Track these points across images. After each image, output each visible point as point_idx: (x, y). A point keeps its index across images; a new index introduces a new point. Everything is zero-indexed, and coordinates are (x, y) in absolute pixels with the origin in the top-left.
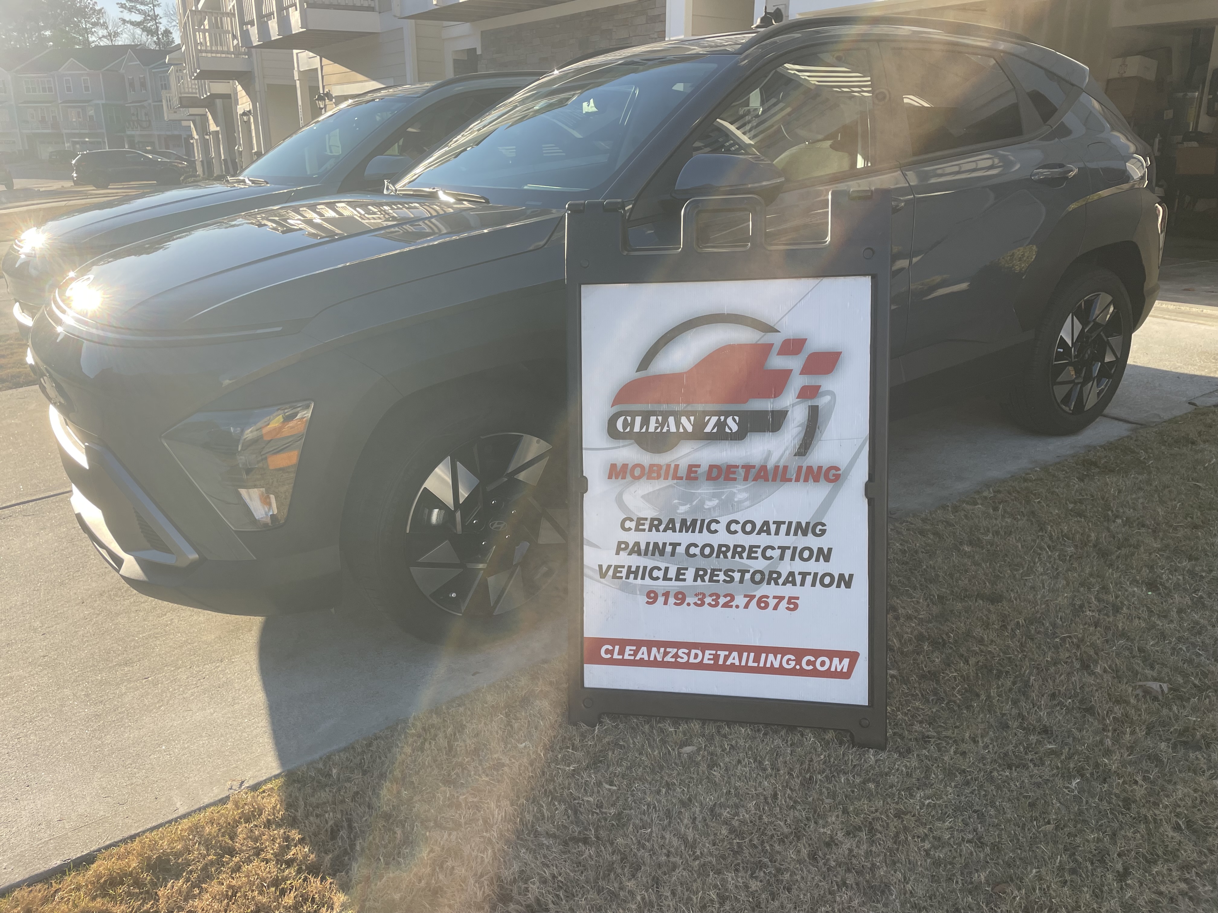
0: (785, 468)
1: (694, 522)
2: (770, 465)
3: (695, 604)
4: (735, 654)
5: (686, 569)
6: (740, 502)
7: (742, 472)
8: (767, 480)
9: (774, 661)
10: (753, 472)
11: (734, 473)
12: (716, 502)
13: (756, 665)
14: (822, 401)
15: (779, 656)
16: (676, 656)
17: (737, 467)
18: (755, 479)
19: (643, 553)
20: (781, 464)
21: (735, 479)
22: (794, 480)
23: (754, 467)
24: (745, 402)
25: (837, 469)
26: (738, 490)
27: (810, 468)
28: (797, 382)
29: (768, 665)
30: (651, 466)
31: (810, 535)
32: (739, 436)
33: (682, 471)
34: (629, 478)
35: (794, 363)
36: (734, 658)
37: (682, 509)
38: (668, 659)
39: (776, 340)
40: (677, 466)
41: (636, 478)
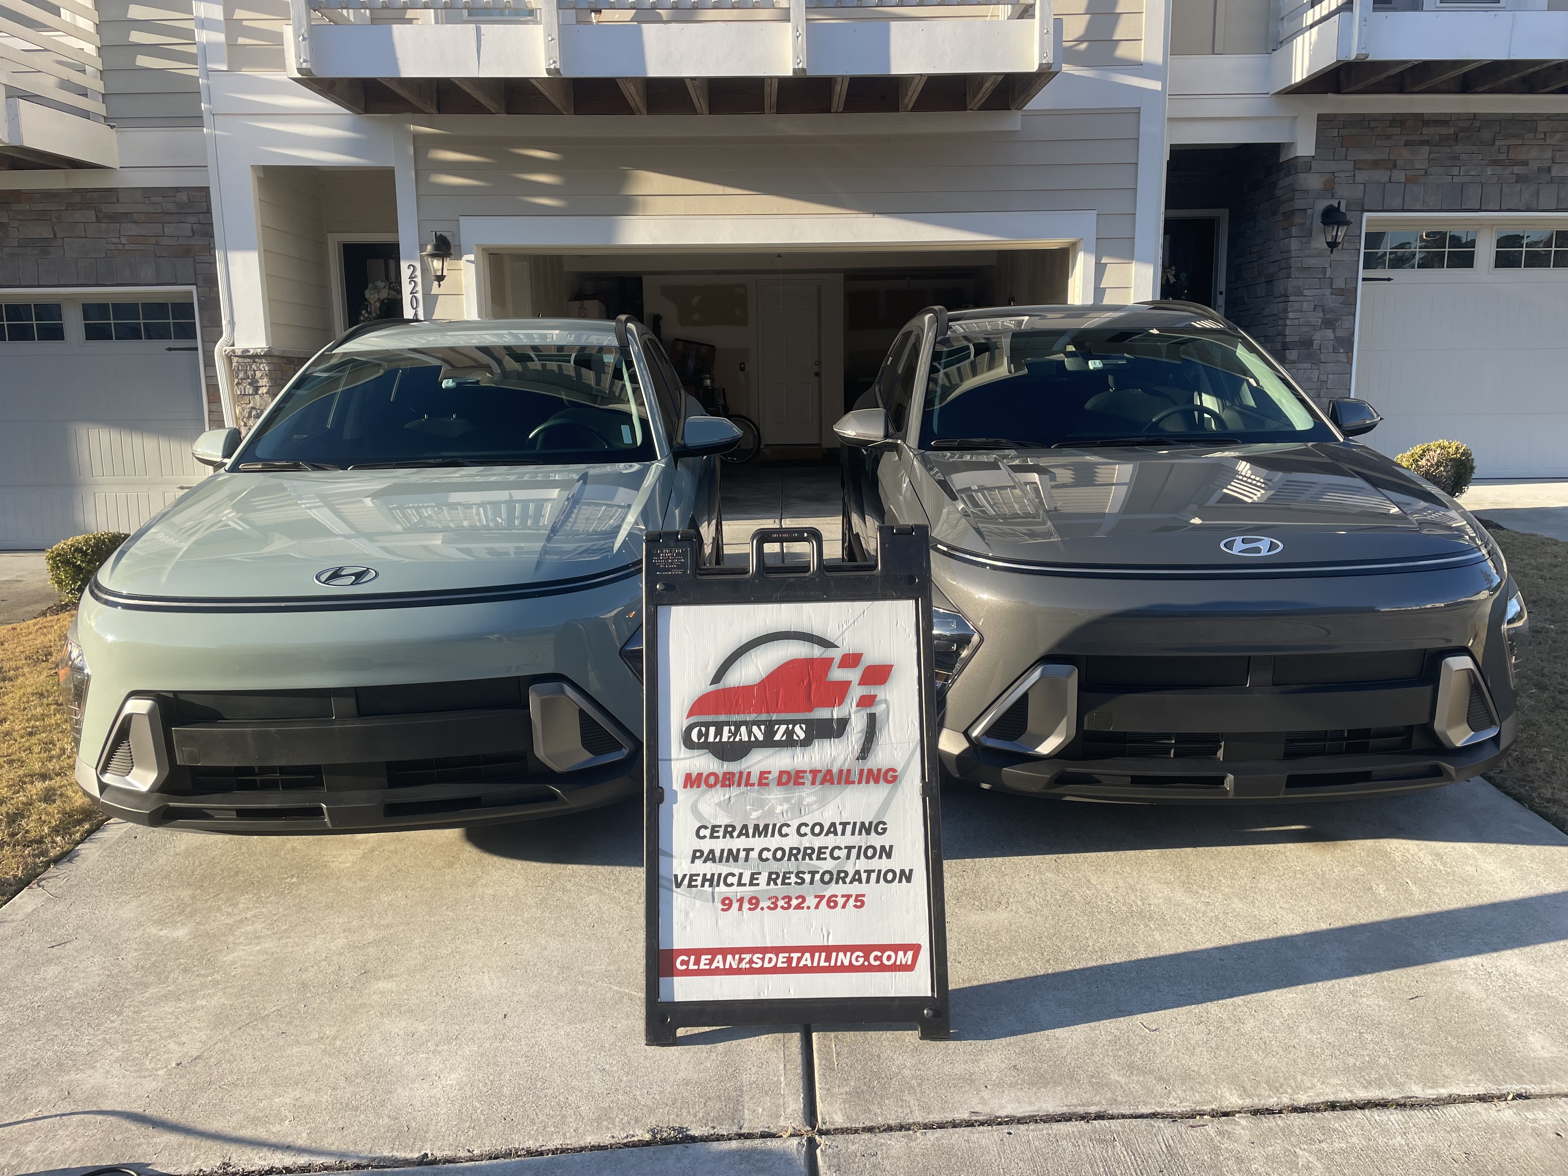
0: (849, 771)
1: (766, 827)
2: (835, 770)
3: (769, 908)
4: (807, 955)
5: (760, 873)
6: (809, 805)
7: (810, 776)
8: (832, 783)
9: (844, 959)
10: (820, 776)
11: (803, 777)
12: (786, 806)
13: (827, 964)
14: (879, 709)
15: (849, 954)
16: (751, 961)
17: (805, 772)
18: (822, 783)
19: (717, 860)
20: (845, 768)
21: (803, 784)
22: (856, 783)
23: (820, 771)
24: (811, 711)
25: (894, 771)
26: (807, 794)
27: (870, 771)
28: (856, 692)
29: (839, 964)
30: (725, 774)
31: (873, 833)
32: (806, 743)
33: (754, 779)
34: (703, 786)
35: (853, 675)
36: (806, 960)
37: (754, 815)
38: (743, 965)
39: (836, 654)
40: (749, 773)
41: (711, 786)
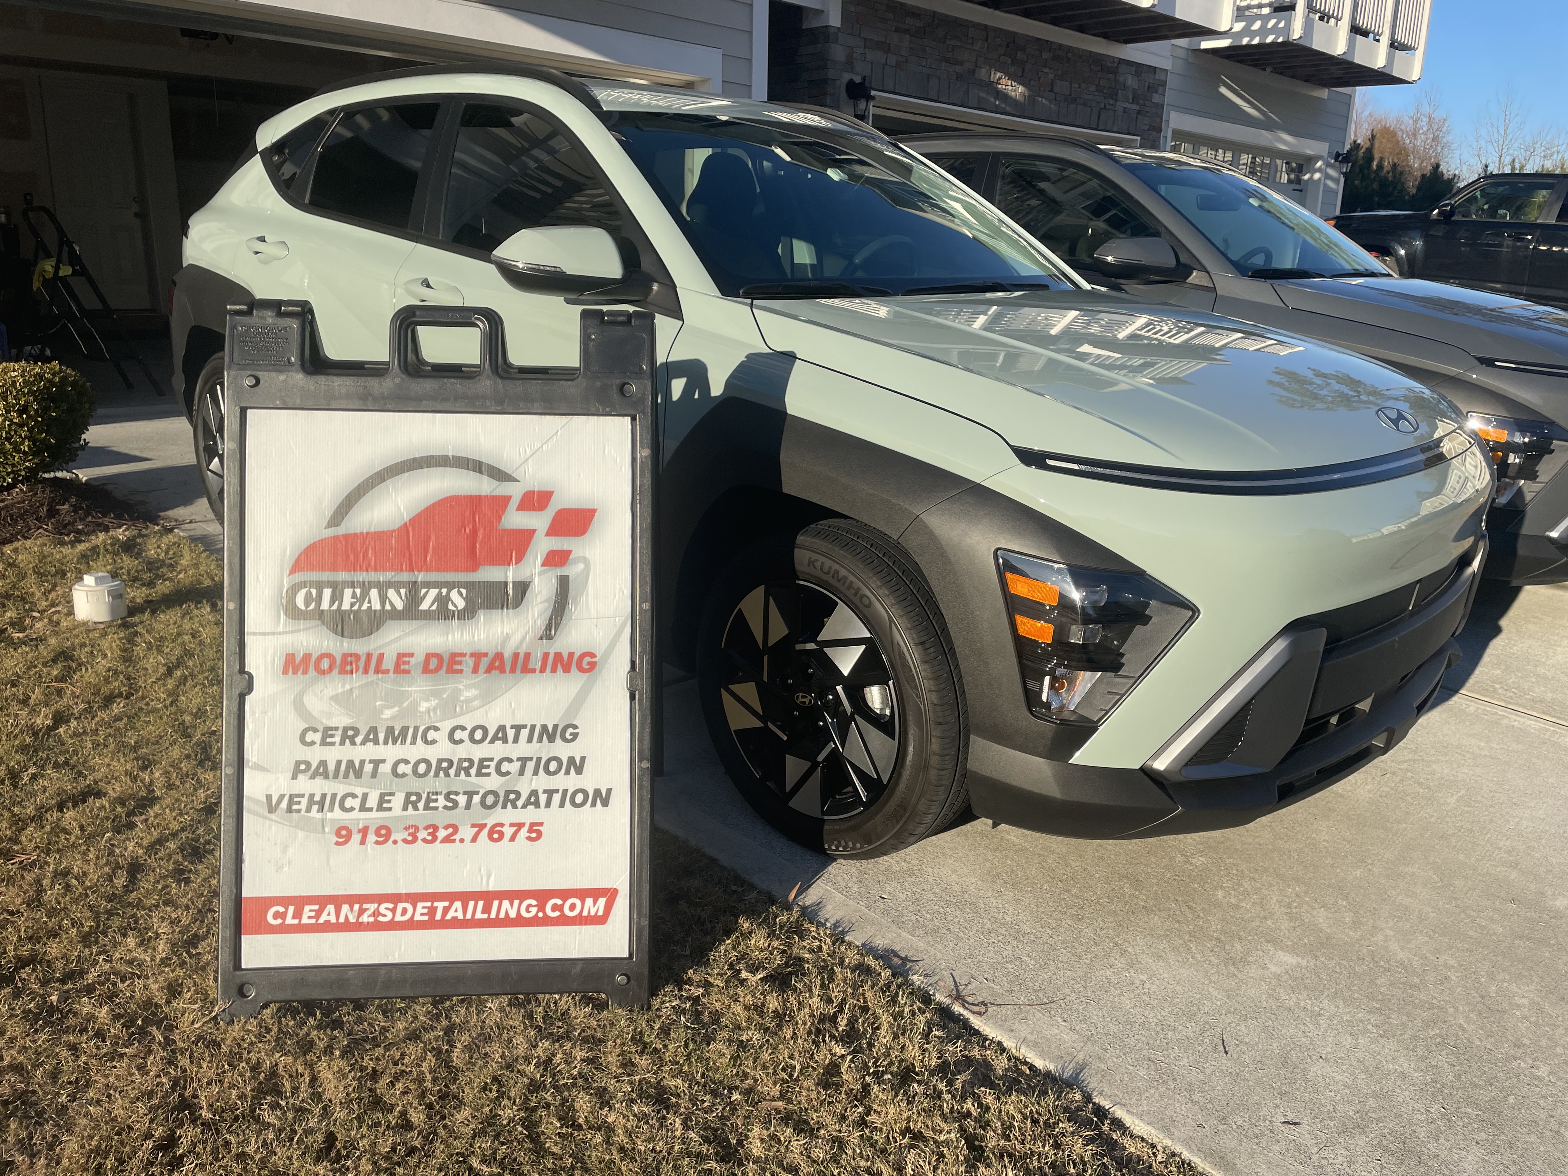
0: (528, 655)
1: (404, 730)
2: (507, 655)
3: (405, 841)
4: (458, 904)
5: (392, 794)
6: (468, 701)
7: (470, 662)
8: (503, 671)
9: (509, 909)
10: (485, 662)
11: (460, 663)
12: (434, 702)
13: (485, 916)
14: (573, 570)
15: (516, 902)
16: (377, 913)
17: (463, 655)
18: (488, 670)
19: (331, 774)
20: (522, 651)
21: (461, 671)
22: (538, 671)
23: (486, 655)
24: (474, 568)
25: (592, 655)
26: (466, 686)
27: (558, 655)
28: (542, 545)
29: (502, 915)
30: (345, 656)
31: (558, 740)
32: (468, 613)
33: (389, 663)
34: (312, 672)
35: (539, 521)
36: (456, 911)
37: (388, 714)
38: (365, 918)
39: (515, 491)
40: (381, 656)
41: (323, 673)
